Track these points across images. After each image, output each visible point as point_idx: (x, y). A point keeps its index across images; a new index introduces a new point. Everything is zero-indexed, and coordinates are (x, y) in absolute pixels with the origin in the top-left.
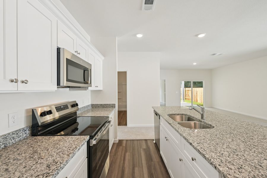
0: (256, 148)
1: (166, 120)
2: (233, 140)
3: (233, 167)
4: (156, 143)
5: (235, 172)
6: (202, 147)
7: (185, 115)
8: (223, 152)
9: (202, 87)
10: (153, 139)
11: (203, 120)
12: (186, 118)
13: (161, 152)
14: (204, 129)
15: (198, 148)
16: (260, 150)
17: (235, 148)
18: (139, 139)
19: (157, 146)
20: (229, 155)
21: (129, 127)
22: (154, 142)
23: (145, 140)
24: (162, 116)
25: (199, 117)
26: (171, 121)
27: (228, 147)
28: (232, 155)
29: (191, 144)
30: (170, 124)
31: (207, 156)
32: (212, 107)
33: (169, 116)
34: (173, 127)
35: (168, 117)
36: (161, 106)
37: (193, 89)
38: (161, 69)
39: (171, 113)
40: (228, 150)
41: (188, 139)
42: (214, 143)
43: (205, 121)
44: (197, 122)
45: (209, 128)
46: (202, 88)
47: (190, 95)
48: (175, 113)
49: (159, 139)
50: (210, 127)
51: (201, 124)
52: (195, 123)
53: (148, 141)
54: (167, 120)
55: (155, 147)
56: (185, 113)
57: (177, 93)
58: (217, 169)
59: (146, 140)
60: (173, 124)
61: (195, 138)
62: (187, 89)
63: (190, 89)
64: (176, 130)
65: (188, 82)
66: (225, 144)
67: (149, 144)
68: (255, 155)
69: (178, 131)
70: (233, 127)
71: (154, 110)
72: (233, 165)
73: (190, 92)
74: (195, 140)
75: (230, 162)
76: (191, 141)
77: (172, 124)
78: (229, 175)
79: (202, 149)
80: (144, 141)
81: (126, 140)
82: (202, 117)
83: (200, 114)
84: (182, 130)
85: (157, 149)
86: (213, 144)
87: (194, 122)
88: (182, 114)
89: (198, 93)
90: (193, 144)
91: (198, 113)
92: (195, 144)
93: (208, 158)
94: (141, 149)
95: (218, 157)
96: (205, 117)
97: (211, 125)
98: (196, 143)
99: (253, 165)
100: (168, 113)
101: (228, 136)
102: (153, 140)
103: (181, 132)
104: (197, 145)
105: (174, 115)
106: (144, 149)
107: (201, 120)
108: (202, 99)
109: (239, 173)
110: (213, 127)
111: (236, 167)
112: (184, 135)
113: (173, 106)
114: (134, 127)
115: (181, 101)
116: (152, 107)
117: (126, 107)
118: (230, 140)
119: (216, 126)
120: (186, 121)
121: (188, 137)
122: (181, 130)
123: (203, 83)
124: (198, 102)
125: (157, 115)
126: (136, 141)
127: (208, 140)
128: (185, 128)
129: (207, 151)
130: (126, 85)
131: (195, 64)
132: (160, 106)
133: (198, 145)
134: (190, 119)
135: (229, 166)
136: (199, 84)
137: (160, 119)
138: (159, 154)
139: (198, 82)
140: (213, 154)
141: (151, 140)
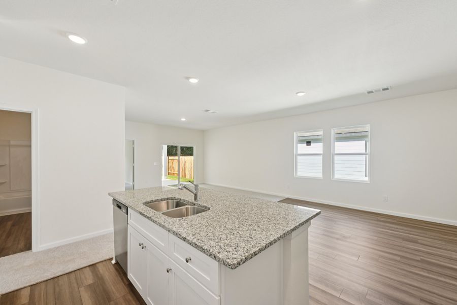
0: (247, 221)
1: (141, 213)
2: (229, 219)
3: (230, 249)
4: (117, 263)
5: (233, 253)
6: (199, 238)
7: (172, 199)
8: (221, 236)
9: (191, 155)
10: (111, 257)
11: (196, 202)
12: (173, 203)
13: (131, 276)
14: (199, 214)
15: (195, 241)
16: (250, 223)
17: (231, 228)
18: (73, 270)
19: (120, 268)
20: (227, 237)
21: (39, 252)
22: (113, 262)
23: (89, 266)
24: (132, 208)
25: (191, 198)
26: (150, 212)
27: (225, 228)
28: (229, 236)
29: (184, 239)
30: (149, 218)
31: (205, 247)
32: (204, 184)
33: (146, 206)
34: (155, 222)
35: (143, 207)
36: (126, 190)
37: (181, 157)
38: (126, 119)
39: (149, 199)
40: (225, 231)
41: (180, 233)
42: (211, 228)
43: (199, 203)
44: (189, 206)
45: (204, 211)
46: (192, 157)
47: (176, 168)
48: (156, 198)
49: (126, 254)
50: (205, 209)
51: (194, 208)
52: (187, 208)
53: (97, 265)
54: (143, 212)
55: (115, 271)
56: (171, 196)
57: (155, 164)
58: (217, 258)
59: (93, 266)
60: (155, 216)
61: (189, 229)
62: (171, 158)
63: (176, 158)
64: (160, 225)
65: (172, 146)
66: (222, 226)
67: (101, 271)
68: (247, 228)
69: (163, 227)
70: (228, 203)
71: (114, 200)
72: (231, 246)
73: (175, 163)
74: (190, 232)
75: (228, 244)
76: (184, 236)
77: (153, 218)
78: (228, 259)
79: (199, 241)
80: (88, 269)
81: (31, 286)
82: (196, 199)
83: (192, 194)
84: (171, 223)
85: (119, 274)
86: (210, 230)
87: (185, 207)
88: (168, 199)
89: (187, 164)
90: (188, 238)
91: (190, 192)
92: (190, 238)
93: (207, 250)
94: (82, 289)
95: (217, 244)
96: (199, 197)
97: (206, 207)
98: (191, 235)
99: (246, 239)
100: (145, 201)
101: (224, 216)
102: (111, 259)
103: (169, 227)
104: (192, 238)
105: (155, 201)
106: (90, 286)
107: (194, 202)
108: (191, 173)
109: (236, 253)
110: (209, 209)
111: (233, 248)
112: (174, 229)
113: (151, 188)
114: (58, 247)
115: (161, 178)
116: (109, 194)
117: (28, 202)
118: (226, 220)
119: (212, 206)
120: (173, 208)
121: (180, 231)
122: (169, 223)
123: (193, 150)
124: (187, 177)
125: (120, 207)
126: (66, 276)
127: (204, 227)
128: (175, 219)
129: (205, 241)
130: (30, 146)
131: (183, 119)
132: (124, 190)
133: (194, 237)
134: (178, 204)
135: (227, 250)
136: (188, 151)
137: (127, 214)
138: (125, 280)
139: (186, 147)
140: (212, 242)
141: (105, 261)
